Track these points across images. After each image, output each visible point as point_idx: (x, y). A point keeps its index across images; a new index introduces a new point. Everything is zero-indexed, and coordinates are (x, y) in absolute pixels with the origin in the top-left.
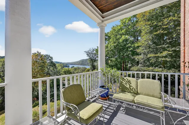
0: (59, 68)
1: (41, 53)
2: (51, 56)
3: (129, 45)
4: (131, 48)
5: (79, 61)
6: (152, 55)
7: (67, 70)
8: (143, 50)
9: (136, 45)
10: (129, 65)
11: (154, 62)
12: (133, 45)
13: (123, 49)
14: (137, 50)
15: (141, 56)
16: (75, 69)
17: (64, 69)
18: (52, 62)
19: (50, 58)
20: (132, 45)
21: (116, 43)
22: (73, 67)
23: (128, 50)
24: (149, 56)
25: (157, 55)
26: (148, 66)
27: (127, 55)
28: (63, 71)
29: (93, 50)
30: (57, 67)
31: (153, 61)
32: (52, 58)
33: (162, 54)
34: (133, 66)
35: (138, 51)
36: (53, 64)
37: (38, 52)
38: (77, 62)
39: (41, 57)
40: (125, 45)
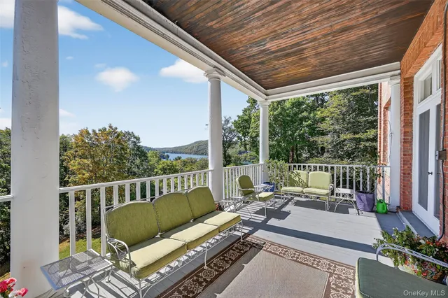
0: (153, 160)
1: (116, 128)
2: (136, 135)
3: (305, 114)
4: (309, 122)
5: (190, 145)
6: (349, 136)
7: (168, 166)
8: (333, 124)
9: (319, 114)
10: (304, 155)
11: (350, 149)
12: (312, 115)
13: (292, 121)
14: (319, 125)
15: (329, 138)
16: (185, 163)
17: (161, 162)
18: (139, 148)
19: (135, 140)
20: (310, 113)
21: (277, 109)
22: (179, 158)
23: (302, 123)
24: (343, 137)
25: (357, 136)
26: (341, 158)
27: (299, 135)
28: (160, 166)
29: (225, 121)
30: (149, 158)
31: (349, 147)
32: (138, 139)
33: (365, 134)
34: (312, 156)
35: (323, 126)
36: (141, 153)
37: (111, 127)
38: (186, 147)
39: (117, 137)
40: (296, 114)
